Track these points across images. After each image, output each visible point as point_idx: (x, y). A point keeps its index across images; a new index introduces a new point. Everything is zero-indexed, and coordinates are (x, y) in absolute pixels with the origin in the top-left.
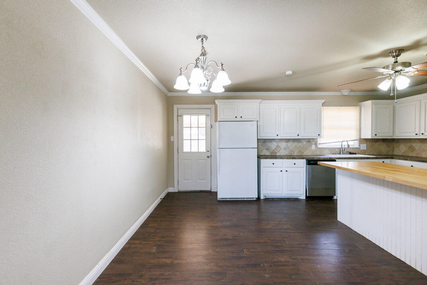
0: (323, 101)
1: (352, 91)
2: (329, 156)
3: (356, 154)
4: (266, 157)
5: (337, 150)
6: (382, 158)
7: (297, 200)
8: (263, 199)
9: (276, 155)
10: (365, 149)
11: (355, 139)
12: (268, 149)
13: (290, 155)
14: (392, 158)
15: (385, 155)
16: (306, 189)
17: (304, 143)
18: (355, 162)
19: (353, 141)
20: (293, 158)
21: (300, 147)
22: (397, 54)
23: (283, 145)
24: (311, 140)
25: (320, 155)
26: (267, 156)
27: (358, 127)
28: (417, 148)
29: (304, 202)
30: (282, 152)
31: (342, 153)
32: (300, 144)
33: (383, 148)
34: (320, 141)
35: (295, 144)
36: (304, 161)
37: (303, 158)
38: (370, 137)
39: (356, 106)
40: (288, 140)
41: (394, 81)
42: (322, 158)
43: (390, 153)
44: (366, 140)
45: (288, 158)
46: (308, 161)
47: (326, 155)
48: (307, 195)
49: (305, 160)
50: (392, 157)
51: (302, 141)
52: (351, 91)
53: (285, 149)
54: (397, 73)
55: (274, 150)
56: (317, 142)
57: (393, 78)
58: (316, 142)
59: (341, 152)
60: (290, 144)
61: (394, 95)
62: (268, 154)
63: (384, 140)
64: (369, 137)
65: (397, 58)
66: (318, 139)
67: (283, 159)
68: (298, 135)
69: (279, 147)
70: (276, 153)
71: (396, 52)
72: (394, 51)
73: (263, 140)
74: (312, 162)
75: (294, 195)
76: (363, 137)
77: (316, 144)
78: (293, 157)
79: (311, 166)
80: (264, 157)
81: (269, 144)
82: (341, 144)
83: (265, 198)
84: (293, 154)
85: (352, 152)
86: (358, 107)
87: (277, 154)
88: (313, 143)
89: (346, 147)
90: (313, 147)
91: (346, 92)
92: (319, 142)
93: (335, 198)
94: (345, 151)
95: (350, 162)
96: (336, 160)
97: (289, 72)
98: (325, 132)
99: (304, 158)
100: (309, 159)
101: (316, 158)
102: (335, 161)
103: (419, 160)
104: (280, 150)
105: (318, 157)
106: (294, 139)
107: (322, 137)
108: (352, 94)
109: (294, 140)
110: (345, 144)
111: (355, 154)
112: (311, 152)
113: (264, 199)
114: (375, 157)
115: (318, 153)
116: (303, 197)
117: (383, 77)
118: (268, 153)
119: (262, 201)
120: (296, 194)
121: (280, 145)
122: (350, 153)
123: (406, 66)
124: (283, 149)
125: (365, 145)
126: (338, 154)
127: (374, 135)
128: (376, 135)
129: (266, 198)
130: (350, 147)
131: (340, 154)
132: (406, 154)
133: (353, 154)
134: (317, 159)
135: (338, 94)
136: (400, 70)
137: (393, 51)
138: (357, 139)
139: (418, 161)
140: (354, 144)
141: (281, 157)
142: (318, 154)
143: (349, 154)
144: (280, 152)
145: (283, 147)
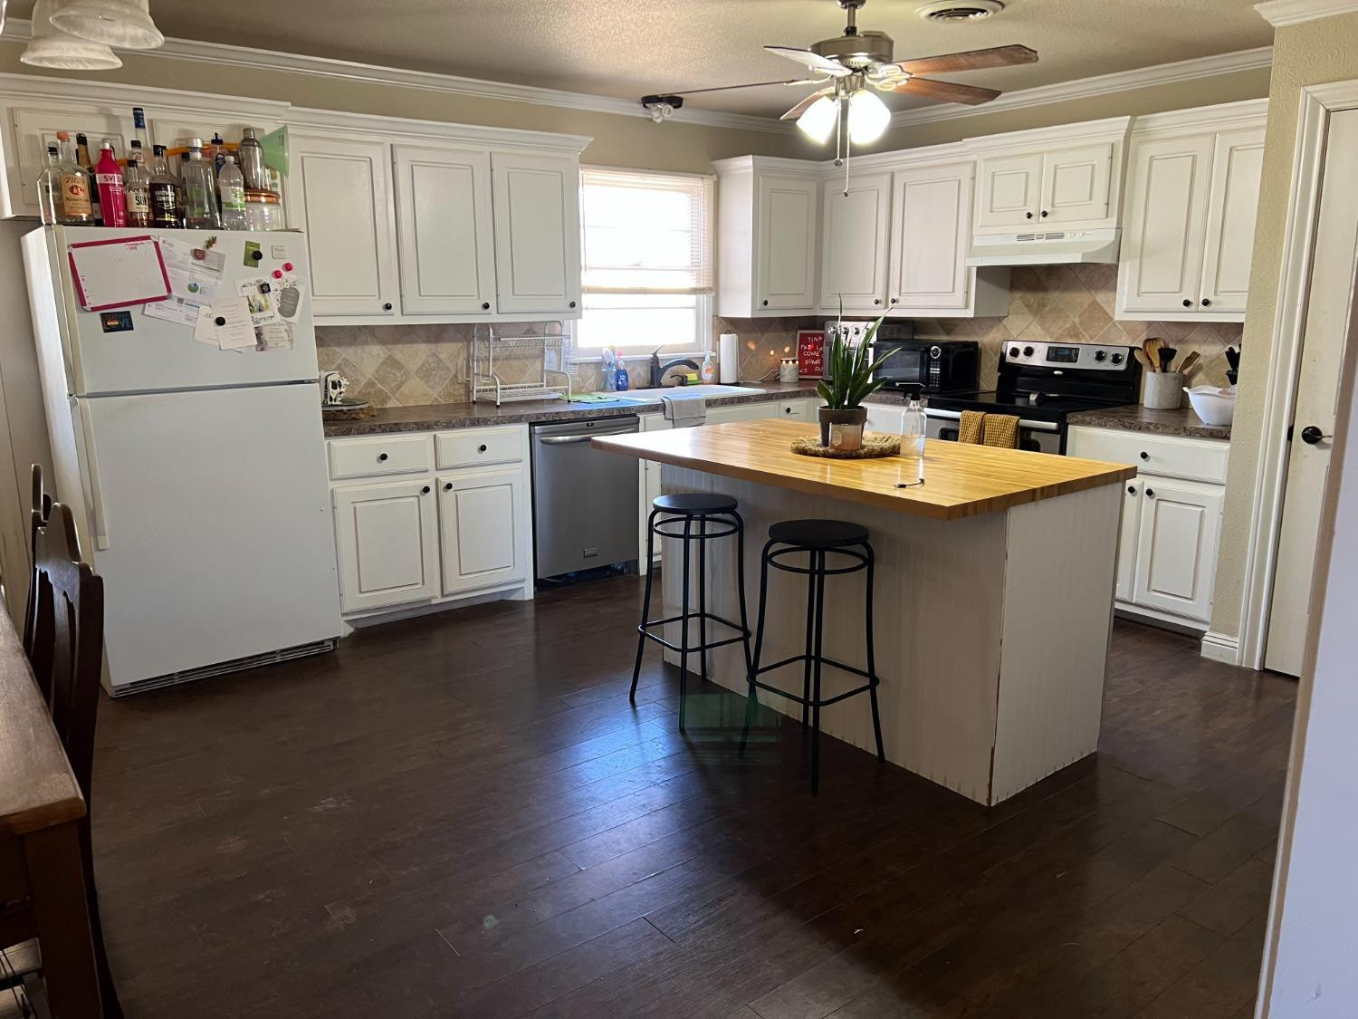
0: (585, 142)
6: (784, 396)
13: (451, 401)
20: (476, 422)
23: (416, 354)
24: (536, 328)
30: (418, 392)
36: (519, 434)
37: (517, 419)
38: (748, 315)
39: (701, 173)
41: (845, 106)
44: (733, 325)
45: (450, 425)
49: (524, 427)
53: (425, 373)
54: (854, 78)
55: (371, 384)
57: (842, 93)
58: (558, 340)
60: (445, 349)
63: (788, 324)
64: (746, 313)
65: (854, 12)
66: (570, 323)
67: (427, 428)
68: (486, 306)
69: (399, 366)
70: (386, 399)
76: (723, 314)
86: (708, 182)
87: (389, 405)
90: (550, 359)
92: (570, 338)
96: (641, 416)
99: (522, 416)
100: (543, 419)
104: (403, 382)
106: (467, 325)
114: (763, 391)
116: (528, 590)
121: (398, 356)
127: (759, 304)
128: (766, 303)
136: (862, 66)
144: (404, 390)
145: (418, 366)
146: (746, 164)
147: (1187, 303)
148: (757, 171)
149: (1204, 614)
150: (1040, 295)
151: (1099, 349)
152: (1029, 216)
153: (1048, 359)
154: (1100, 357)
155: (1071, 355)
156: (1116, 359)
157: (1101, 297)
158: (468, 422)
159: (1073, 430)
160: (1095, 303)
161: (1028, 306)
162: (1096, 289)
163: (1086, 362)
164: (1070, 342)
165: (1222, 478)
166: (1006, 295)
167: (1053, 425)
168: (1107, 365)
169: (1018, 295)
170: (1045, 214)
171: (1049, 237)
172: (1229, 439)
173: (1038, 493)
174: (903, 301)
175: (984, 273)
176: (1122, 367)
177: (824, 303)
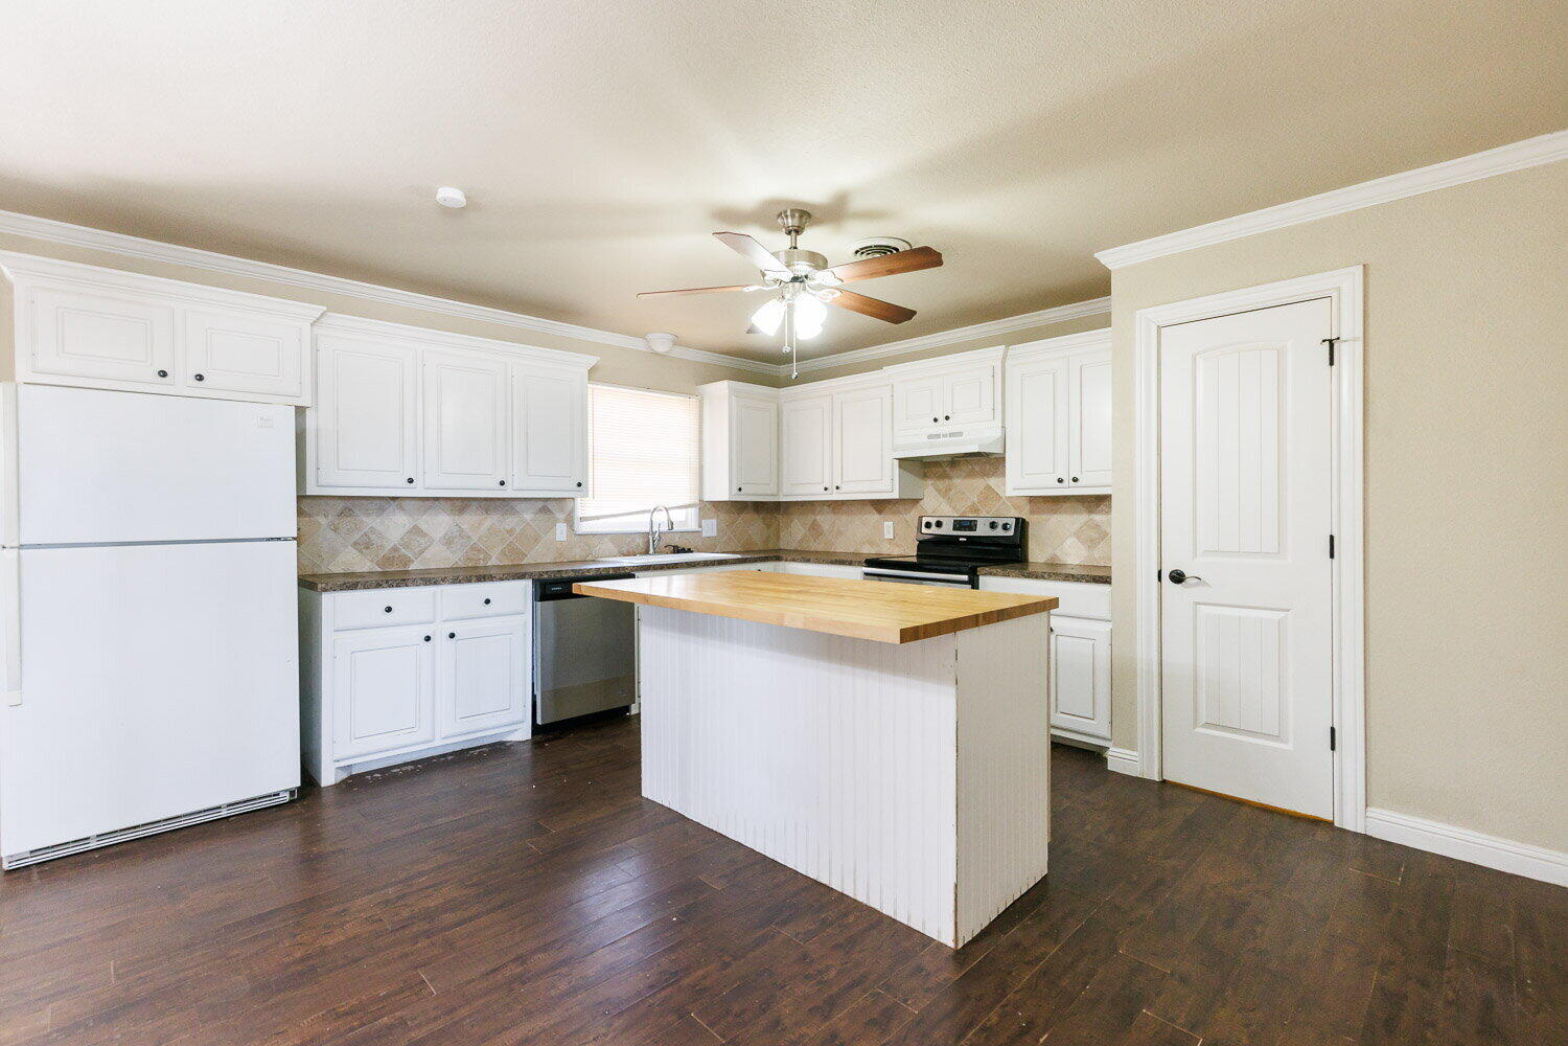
0: (593, 360)
1: (677, 342)
2: (613, 562)
3: (692, 552)
4: (352, 582)
5: (640, 541)
6: (755, 560)
7: (498, 749)
8: (334, 783)
9: (407, 572)
10: (715, 534)
11: (688, 502)
12: (364, 545)
13: (469, 565)
14: (778, 559)
15: (760, 551)
16: (534, 697)
17: (528, 516)
18: (690, 576)
19: (684, 510)
20: (481, 579)
21: (510, 532)
22: (796, 222)
23: (439, 524)
24: (550, 505)
25: (584, 561)
26: (362, 575)
27: (695, 465)
28: (826, 527)
29: (526, 753)
30: (438, 556)
31: (651, 551)
32: (510, 522)
33: (755, 530)
34: (585, 507)
35: (491, 520)
36: (525, 587)
37: (522, 576)
38: (726, 499)
39: (688, 394)
40: (461, 504)
41: (791, 307)
42: (588, 570)
43: (771, 546)
44: (717, 505)
45: (456, 581)
46: (541, 585)
47: (607, 559)
48: (539, 722)
49: (529, 583)
50: (775, 555)
51: (519, 506)
52: (675, 344)
53: (448, 541)
54: (797, 284)
55: (395, 549)
56: (572, 511)
57: (788, 296)
58: (569, 515)
59: (649, 547)
60: (469, 520)
61: (792, 352)
62: (365, 569)
63: (759, 507)
64: (724, 496)
65: (796, 239)
66: (578, 501)
67: (435, 583)
68: (502, 483)
69: (423, 534)
70: (408, 561)
71: (793, 216)
72: (789, 213)
73: (341, 505)
74: (553, 589)
75: (483, 734)
76: (707, 498)
77: (570, 521)
78: (481, 572)
79: (552, 602)
80: (341, 580)
81: (371, 522)
82: (649, 521)
83: (344, 776)
84: (481, 564)
85: (681, 545)
86: (694, 401)
87: (412, 567)
88: (561, 516)
89: (664, 528)
90: (561, 532)
91: (661, 345)
92: (580, 512)
93: (634, 711)
94: (662, 544)
95: (675, 577)
96: (637, 574)
97: (450, 194)
98: (600, 475)
99: (526, 574)
100: (546, 576)
101: (568, 569)
102: (633, 576)
103: (833, 558)
104: (426, 549)
105: (577, 567)
106: (486, 499)
107: (591, 493)
108: (678, 352)
109: (488, 504)
110: (661, 520)
111: (689, 551)
112: (551, 550)
113: (344, 781)
114: (739, 556)
115: (577, 553)
116: (523, 733)
117: (765, 289)
118: (364, 565)
119: (327, 798)
120: (494, 728)
121: (423, 527)
122: (677, 550)
123: (817, 267)
124: (439, 539)
125: (714, 521)
126: (641, 554)
127: (735, 491)
128: (740, 489)
129: (352, 777)
130: (675, 529)
131: (647, 552)
132: (805, 547)
133: (683, 551)
134: (572, 575)
135: (638, 344)
136: (803, 274)
137: (786, 212)
138: (692, 502)
139: (832, 563)
140: (686, 520)
141: (429, 578)
142: (578, 558)
143: (671, 553)
144: (426, 554)
145: (441, 535)
146: (723, 386)
147: (1060, 481)
148: (732, 392)
149: (1105, 732)
150: (947, 482)
151: (993, 520)
152: (936, 420)
153: (954, 529)
154: (993, 525)
155: (971, 525)
156: (1005, 527)
157: (993, 482)
158: (474, 579)
159: (982, 579)
160: (988, 487)
161: (939, 491)
162: (988, 476)
163: (982, 530)
164: (970, 516)
165: (1106, 614)
166: (921, 482)
167: (965, 577)
168: (999, 532)
169: (930, 482)
170: (947, 418)
171: (952, 435)
172: (1110, 583)
173: (981, 618)
174: (844, 488)
175: (904, 463)
176: (1011, 533)
177: (785, 491)
